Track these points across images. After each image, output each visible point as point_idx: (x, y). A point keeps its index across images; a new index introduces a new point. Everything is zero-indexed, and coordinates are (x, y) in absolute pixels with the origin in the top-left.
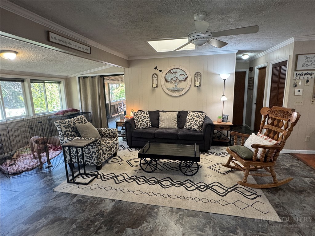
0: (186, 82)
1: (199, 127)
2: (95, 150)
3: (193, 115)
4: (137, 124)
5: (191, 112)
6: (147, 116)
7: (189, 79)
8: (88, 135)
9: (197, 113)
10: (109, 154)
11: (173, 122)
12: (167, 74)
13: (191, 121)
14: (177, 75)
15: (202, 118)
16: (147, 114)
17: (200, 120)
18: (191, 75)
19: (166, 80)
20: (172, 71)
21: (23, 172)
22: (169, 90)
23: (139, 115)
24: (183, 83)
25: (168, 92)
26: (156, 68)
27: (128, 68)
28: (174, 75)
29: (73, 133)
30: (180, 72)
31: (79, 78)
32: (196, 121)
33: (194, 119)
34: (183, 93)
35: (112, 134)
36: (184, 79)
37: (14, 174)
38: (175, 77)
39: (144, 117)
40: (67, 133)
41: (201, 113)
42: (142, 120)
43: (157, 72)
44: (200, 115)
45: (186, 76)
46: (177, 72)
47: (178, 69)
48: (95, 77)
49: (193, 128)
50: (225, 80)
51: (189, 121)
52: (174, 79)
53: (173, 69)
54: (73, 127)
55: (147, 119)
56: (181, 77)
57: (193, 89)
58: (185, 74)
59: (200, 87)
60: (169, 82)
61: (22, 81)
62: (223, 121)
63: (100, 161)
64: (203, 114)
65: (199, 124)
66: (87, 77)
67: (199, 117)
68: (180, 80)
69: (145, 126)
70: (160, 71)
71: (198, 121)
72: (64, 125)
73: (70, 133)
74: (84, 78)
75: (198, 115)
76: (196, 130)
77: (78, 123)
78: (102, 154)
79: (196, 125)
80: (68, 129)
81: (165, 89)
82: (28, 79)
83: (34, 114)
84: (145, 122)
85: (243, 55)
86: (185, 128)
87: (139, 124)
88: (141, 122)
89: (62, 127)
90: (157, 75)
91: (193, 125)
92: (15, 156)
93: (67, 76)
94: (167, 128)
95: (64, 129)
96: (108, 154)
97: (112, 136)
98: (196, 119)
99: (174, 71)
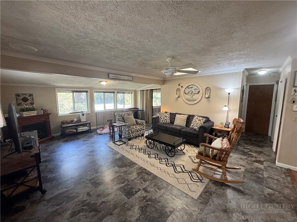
0: (198, 95)
1: (198, 128)
2: (127, 130)
3: (197, 119)
4: (160, 120)
5: (196, 116)
6: (168, 116)
7: (201, 92)
8: (128, 122)
9: (200, 118)
10: (137, 134)
11: (183, 122)
12: (186, 88)
13: (194, 123)
14: (193, 89)
15: (202, 121)
16: (168, 115)
17: (200, 123)
18: (202, 89)
19: (185, 93)
20: (189, 87)
21: (103, 134)
22: (186, 100)
23: (162, 115)
24: (196, 95)
25: (185, 101)
26: (179, 85)
27: (163, 85)
28: (191, 89)
29: (122, 120)
30: (194, 87)
31: (141, 90)
32: (197, 123)
33: (196, 122)
34: (196, 102)
35: (141, 124)
36: (197, 92)
37: (100, 134)
38: (191, 91)
39: (165, 116)
40: (119, 119)
41: (202, 118)
42: (163, 118)
43: (180, 87)
44: (201, 119)
45: (199, 90)
46: (192, 87)
47: (193, 85)
48: (148, 90)
49: (194, 128)
50: (229, 94)
51: (193, 123)
52: (191, 92)
53: (190, 85)
54: (123, 117)
55: (167, 118)
56: (195, 91)
57: (204, 100)
58: (198, 89)
59: (209, 99)
60: (187, 94)
61: (114, 93)
62: (225, 127)
63: (129, 136)
64: (203, 119)
65: (199, 126)
66: (144, 90)
67: (200, 120)
68: (194, 93)
69: (165, 122)
70: (182, 87)
71: (199, 124)
72: (119, 115)
73: (121, 120)
74: (143, 90)
75: (200, 119)
76: (196, 130)
77: (127, 115)
78: (131, 132)
79: (196, 126)
80: (120, 118)
81: (184, 98)
82: (116, 92)
83: (117, 109)
84: (166, 119)
85: (260, 71)
86: (190, 127)
87: (162, 120)
88: (163, 119)
89: (117, 116)
90: (180, 89)
91: (195, 126)
92: (104, 128)
93: (135, 90)
94: (179, 125)
95: (118, 117)
96: (135, 134)
97: (141, 125)
98: (198, 122)
99: (191, 86)
